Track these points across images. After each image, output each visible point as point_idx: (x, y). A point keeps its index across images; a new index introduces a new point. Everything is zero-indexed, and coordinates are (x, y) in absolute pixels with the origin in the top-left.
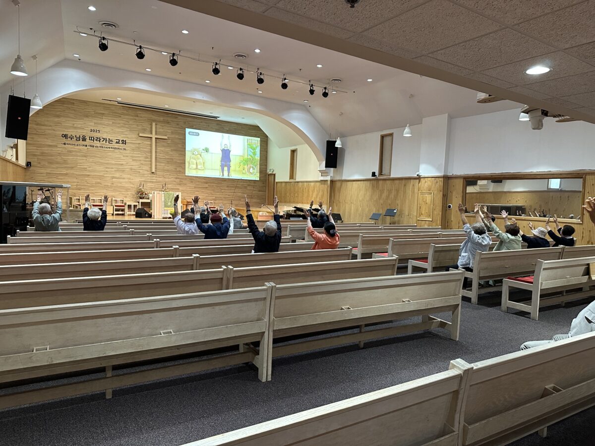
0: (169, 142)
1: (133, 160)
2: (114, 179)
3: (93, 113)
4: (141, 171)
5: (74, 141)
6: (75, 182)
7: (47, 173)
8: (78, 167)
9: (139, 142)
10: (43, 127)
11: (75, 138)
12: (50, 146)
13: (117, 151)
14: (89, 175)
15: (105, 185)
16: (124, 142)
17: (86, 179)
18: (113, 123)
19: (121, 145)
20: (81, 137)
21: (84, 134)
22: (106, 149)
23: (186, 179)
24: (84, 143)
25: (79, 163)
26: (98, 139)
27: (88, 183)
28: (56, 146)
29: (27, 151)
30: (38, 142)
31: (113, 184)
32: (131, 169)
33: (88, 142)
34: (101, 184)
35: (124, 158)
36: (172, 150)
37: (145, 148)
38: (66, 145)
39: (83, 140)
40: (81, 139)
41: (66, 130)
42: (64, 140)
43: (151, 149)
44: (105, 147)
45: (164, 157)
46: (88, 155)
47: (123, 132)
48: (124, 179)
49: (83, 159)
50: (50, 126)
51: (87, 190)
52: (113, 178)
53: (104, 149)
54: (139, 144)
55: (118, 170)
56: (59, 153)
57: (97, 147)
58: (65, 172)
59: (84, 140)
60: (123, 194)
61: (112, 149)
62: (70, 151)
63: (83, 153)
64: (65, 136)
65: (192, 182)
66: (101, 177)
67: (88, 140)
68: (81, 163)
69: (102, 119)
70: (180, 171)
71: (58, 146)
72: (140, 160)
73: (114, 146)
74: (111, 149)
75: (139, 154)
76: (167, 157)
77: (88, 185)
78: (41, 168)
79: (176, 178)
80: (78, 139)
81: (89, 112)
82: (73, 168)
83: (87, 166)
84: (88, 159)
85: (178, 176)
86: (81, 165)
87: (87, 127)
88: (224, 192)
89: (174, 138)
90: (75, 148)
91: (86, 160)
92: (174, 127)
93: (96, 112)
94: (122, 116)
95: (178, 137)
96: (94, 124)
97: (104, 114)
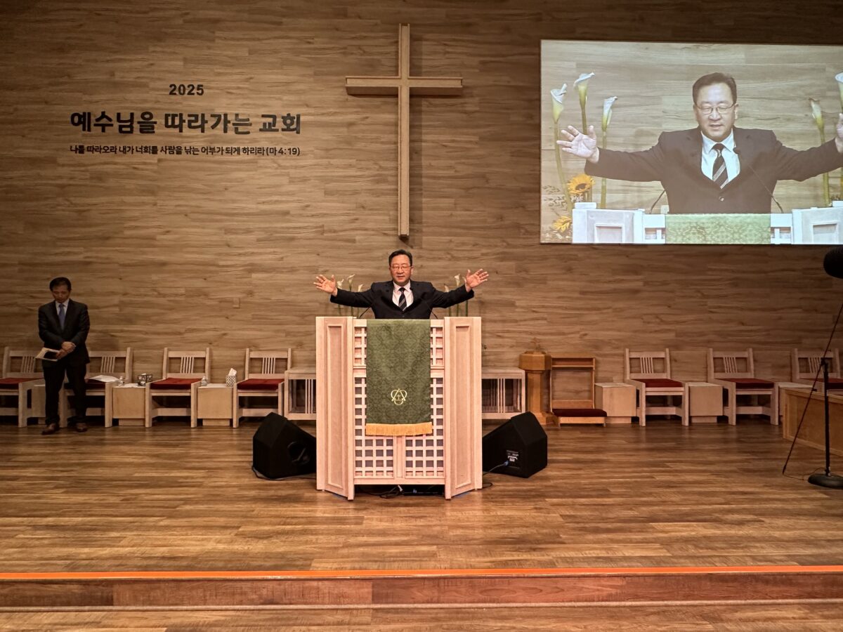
0: (471, 104)
1: (327, 193)
2: (254, 275)
3: (180, 22)
4: (359, 236)
5: (112, 137)
6: (113, 293)
8: (128, 233)
9: (351, 118)
10: (11, 95)
11: (116, 125)
12: (33, 162)
13: (265, 161)
14: (164, 264)
15: (222, 301)
16: (292, 124)
17: (155, 277)
18: (251, 52)
19: (279, 135)
20: (137, 118)
21: (147, 106)
22: (227, 157)
23: (544, 258)
24: (149, 140)
25: (131, 219)
26: (198, 122)
27: (160, 295)
28: (52, 161)
31: (251, 293)
32: (321, 230)
33: (162, 135)
34: (206, 295)
35: (292, 188)
36: (482, 138)
37: (373, 141)
38: (86, 153)
39: (142, 131)
40: (136, 126)
41: (86, 98)
42: (78, 136)
43: (396, 143)
44: (221, 150)
45: (451, 172)
46: (162, 184)
47: (288, 83)
48: (292, 270)
49: (144, 204)
50: (35, 88)
51: (158, 322)
52: (252, 268)
53: (218, 157)
54: (350, 124)
55: (270, 239)
56: (62, 186)
57: (191, 151)
58: (80, 258)
59: (147, 127)
60: (288, 334)
61: (251, 157)
62: (100, 177)
63: (143, 177)
64: (83, 120)
65: (570, 270)
66: (205, 269)
67: (160, 129)
68: (135, 219)
69: (213, 40)
70: (518, 226)
71: (60, 161)
72: (355, 192)
73: (255, 141)
74: (243, 156)
75: (351, 166)
76: (464, 170)
77: (162, 300)
79: (504, 257)
80: (126, 127)
81: (168, 19)
82: (108, 238)
83: (159, 227)
84: (159, 203)
85: (509, 245)
86: (136, 227)
87: (159, 79)
88: (720, 307)
89: (491, 86)
90: (116, 164)
91: (155, 204)
92: (490, 43)
93: (189, 17)
94: (284, 20)
95: (509, 82)
96: (181, 63)
97: (216, 21)
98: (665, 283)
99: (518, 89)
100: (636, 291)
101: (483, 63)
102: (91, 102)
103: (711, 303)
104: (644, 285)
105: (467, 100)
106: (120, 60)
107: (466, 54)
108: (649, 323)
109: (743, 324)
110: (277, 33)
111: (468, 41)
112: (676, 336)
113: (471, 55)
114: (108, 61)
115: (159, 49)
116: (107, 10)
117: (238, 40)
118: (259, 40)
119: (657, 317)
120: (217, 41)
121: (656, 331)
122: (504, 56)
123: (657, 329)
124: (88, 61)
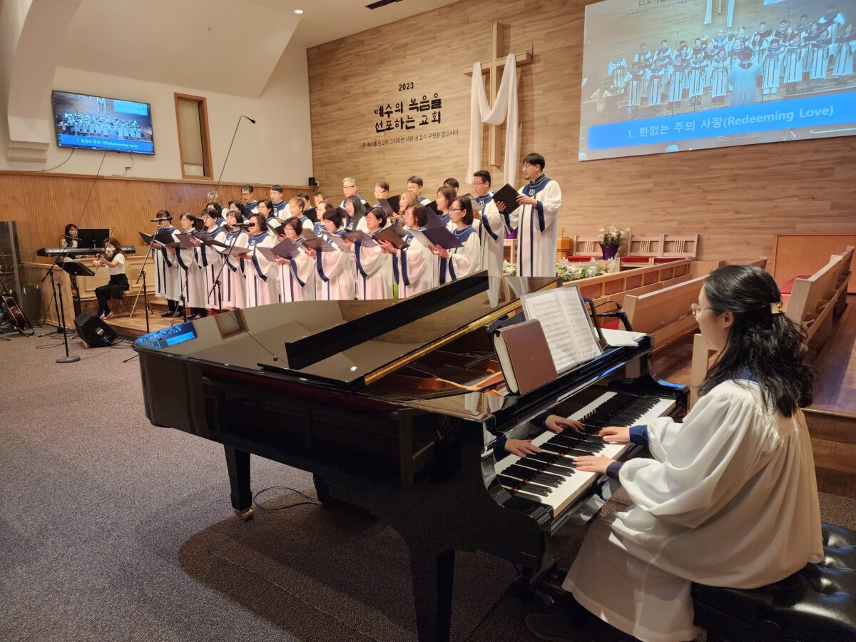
3: (390, 50)
7: (337, 195)
8: (374, 176)
10: (329, 108)
12: (338, 142)
18: (422, 60)
28: (344, 140)
29: (315, 157)
30: (325, 137)
41: (356, 104)
49: (379, 159)
50: (337, 102)
56: (349, 153)
65: (599, 179)
69: (405, 57)
70: (566, 150)
71: (348, 140)
78: (330, 186)
81: (385, 49)
82: (366, 180)
83: (386, 171)
84: (386, 158)
85: (560, 165)
86: (377, 173)
87: (383, 87)
88: (718, 200)
89: (552, 50)
90: (367, 138)
91: (384, 159)
92: (552, 18)
93: (394, 46)
94: (437, 35)
95: (563, 44)
96: (392, 75)
97: (407, 44)
98: (672, 183)
99: (570, 48)
100: (649, 191)
101: (547, 34)
102: (358, 106)
103: (710, 197)
104: (655, 186)
105: (536, 65)
106: (368, 79)
107: (536, 30)
108: (656, 215)
109: (738, 213)
110: (434, 45)
111: (537, 20)
112: (678, 224)
113: (540, 30)
114: (362, 81)
115: (383, 69)
116: (362, 51)
117: (416, 54)
118: (425, 51)
119: (664, 211)
120: (407, 57)
121: (661, 221)
122: (561, 25)
123: (662, 219)
124: (355, 83)
